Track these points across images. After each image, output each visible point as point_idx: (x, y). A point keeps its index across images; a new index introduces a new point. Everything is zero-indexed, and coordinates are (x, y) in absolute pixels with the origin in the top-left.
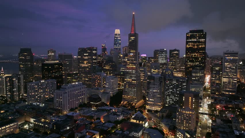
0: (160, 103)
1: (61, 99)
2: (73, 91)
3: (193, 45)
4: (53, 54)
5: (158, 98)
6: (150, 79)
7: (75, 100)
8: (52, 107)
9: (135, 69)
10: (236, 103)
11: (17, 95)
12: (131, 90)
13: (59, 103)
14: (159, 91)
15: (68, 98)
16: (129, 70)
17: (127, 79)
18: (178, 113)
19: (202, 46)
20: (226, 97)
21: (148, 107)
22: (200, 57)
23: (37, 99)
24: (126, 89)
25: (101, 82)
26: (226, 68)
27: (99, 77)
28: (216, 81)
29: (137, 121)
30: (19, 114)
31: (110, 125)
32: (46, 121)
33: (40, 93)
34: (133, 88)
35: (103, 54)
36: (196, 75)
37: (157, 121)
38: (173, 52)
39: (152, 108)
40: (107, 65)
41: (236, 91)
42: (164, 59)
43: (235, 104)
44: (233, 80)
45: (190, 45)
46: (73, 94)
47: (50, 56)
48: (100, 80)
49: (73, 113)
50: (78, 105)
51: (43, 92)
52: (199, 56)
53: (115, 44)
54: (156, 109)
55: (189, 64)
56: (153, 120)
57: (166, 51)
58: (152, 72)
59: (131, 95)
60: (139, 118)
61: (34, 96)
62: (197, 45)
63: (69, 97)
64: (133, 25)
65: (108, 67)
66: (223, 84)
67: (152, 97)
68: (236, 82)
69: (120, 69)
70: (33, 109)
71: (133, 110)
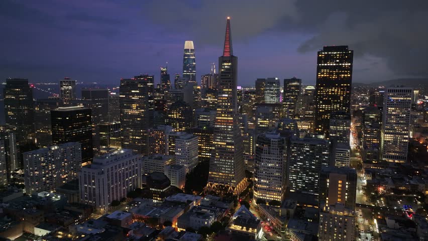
0: (280, 187)
1: (94, 184)
2: (116, 168)
3: (330, 74)
4: (70, 87)
5: (276, 178)
6: (261, 142)
7: (120, 185)
8: (76, 201)
9: (231, 123)
10: (412, 182)
11: (4, 174)
12: (226, 162)
13: (90, 192)
14: (279, 166)
15: (106, 182)
16: (221, 125)
17: (217, 141)
18: (322, 215)
19: (346, 75)
20: (391, 168)
21: (256, 194)
22: (342, 96)
23: (45, 182)
24: (217, 161)
25: (166, 144)
26: (391, 117)
27: (162, 136)
28: (373, 141)
29: (242, 229)
30: (10, 219)
31: (192, 237)
32: (67, 236)
33: (50, 170)
34: (229, 159)
35: (163, 86)
36: (337, 128)
37: (279, 225)
38: (290, 84)
39: (266, 196)
40: (174, 111)
41: (406, 156)
42: (274, 97)
43: (410, 184)
44: (402, 137)
45: (324, 74)
46: (116, 173)
47: (65, 90)
48: (164, 140)
49: (119, 214)
50: (126, 193)
51: (57, 169)
52: (340, 93)
53: (185, 68)
54: (273, 198)
55: (322, 106)
56: (269, 222)
57: (278, 82)
58: (259, 123)
59: (225, 170)
60: (247, 221)
61: (38, 178)
62: (336, 74)
63: (109, 180)
64: (228, 40)
65: (177, 115)
66: (384, 145)
67: (265, 177)
68: (407, 141)
69: (199, 118)
70: (39, 207)
71: (230, 202)
